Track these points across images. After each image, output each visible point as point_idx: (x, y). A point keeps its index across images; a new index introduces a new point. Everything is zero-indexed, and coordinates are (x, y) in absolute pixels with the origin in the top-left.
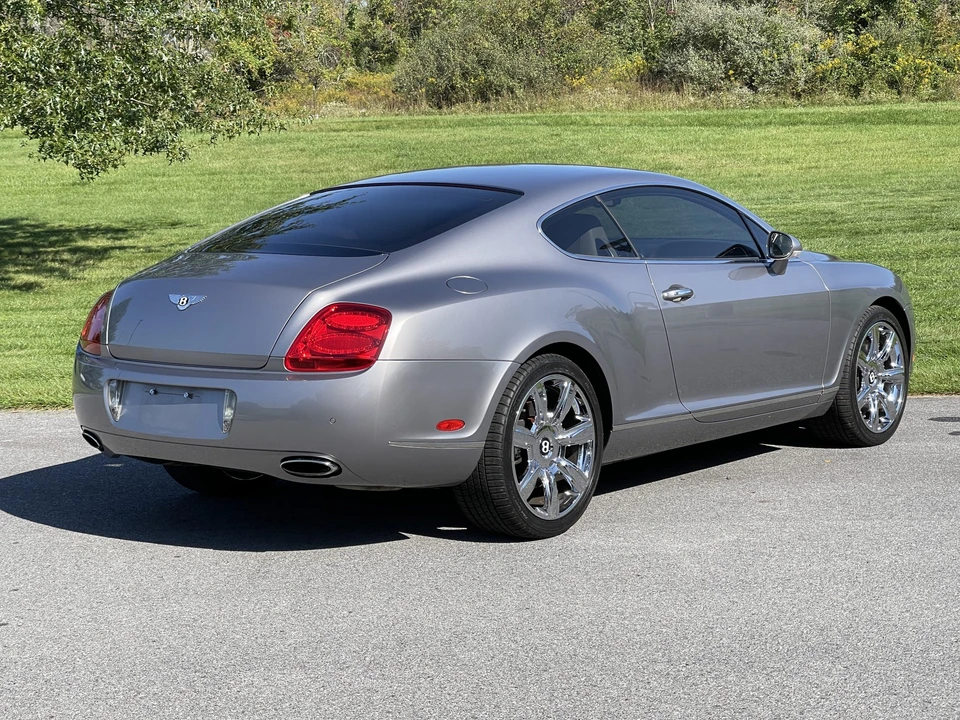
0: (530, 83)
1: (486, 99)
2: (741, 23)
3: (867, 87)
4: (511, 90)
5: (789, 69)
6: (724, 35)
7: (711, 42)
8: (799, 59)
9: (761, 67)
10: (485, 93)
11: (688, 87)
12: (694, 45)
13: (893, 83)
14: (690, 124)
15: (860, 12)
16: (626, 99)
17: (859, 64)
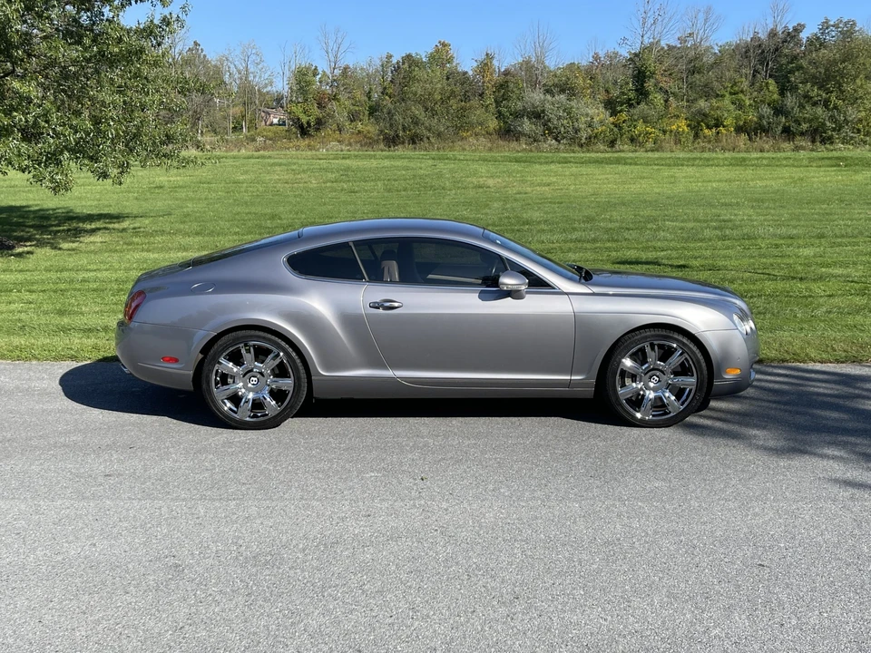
0: (439, 135)
1: (414, 143)
2: (553, 104)
3: (618, 142)
4: (428, 138)
5: (577, 131)
6: (543, 111)
7: (537, 115)
8: (583, 126)
9: (562, 129)
10: (415, 140)
11: (523, 140)
12: (527, 116)
13: (632, 140)
14: (510, 161)
15: (630, 100)
16: (489, 145)
17: (616, 129)
